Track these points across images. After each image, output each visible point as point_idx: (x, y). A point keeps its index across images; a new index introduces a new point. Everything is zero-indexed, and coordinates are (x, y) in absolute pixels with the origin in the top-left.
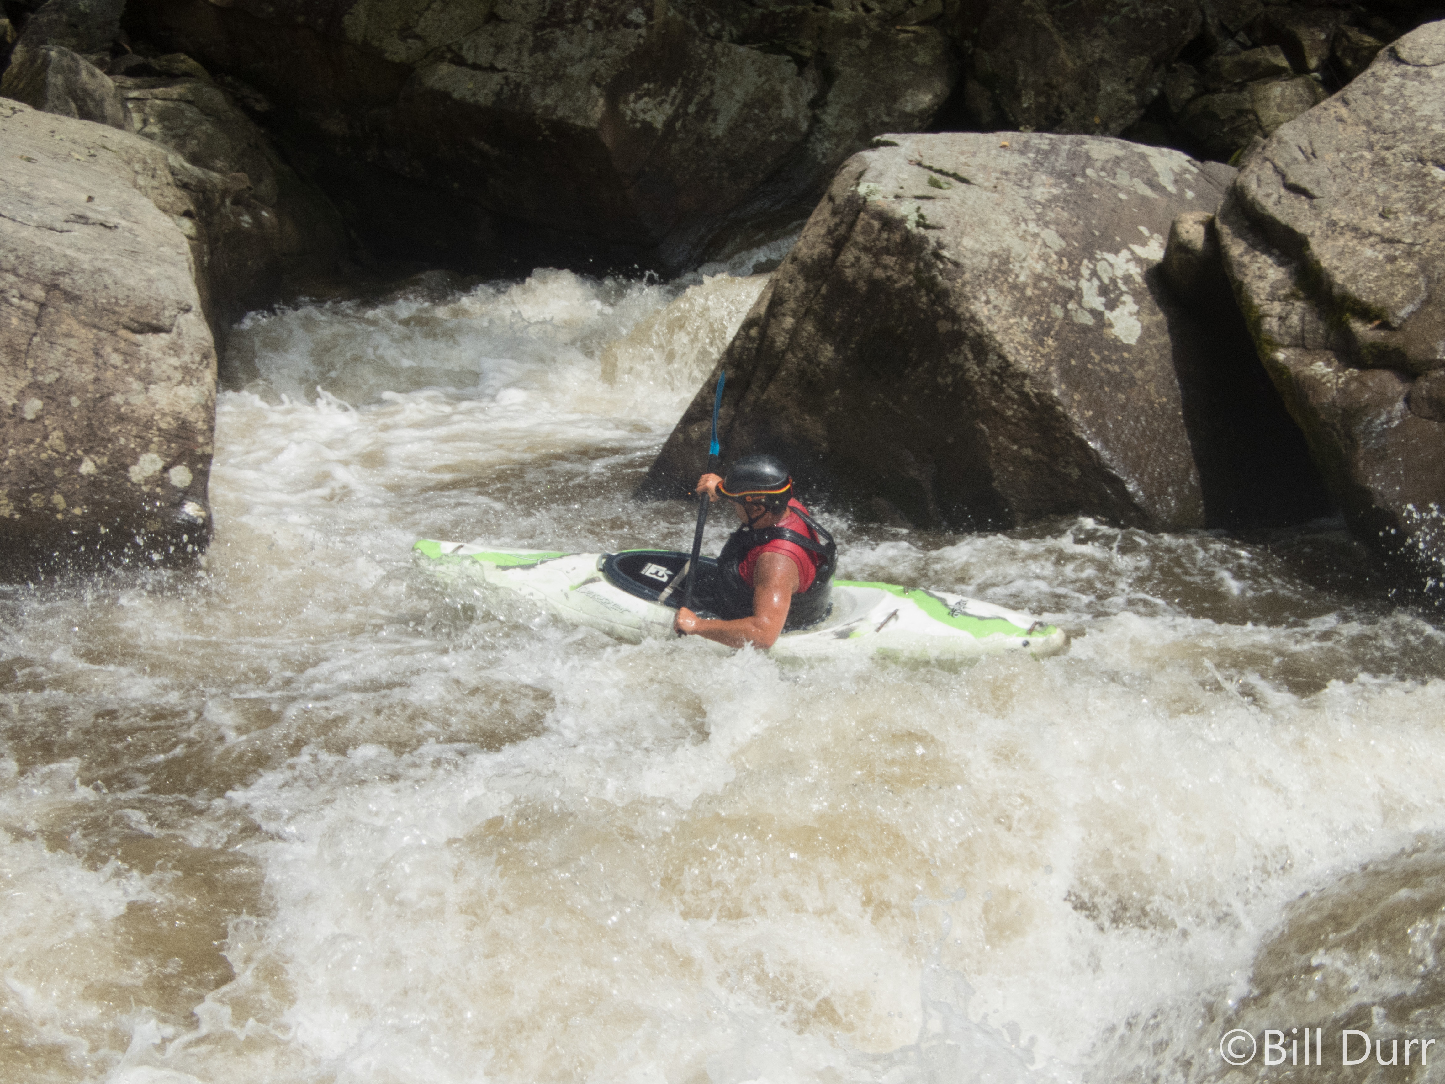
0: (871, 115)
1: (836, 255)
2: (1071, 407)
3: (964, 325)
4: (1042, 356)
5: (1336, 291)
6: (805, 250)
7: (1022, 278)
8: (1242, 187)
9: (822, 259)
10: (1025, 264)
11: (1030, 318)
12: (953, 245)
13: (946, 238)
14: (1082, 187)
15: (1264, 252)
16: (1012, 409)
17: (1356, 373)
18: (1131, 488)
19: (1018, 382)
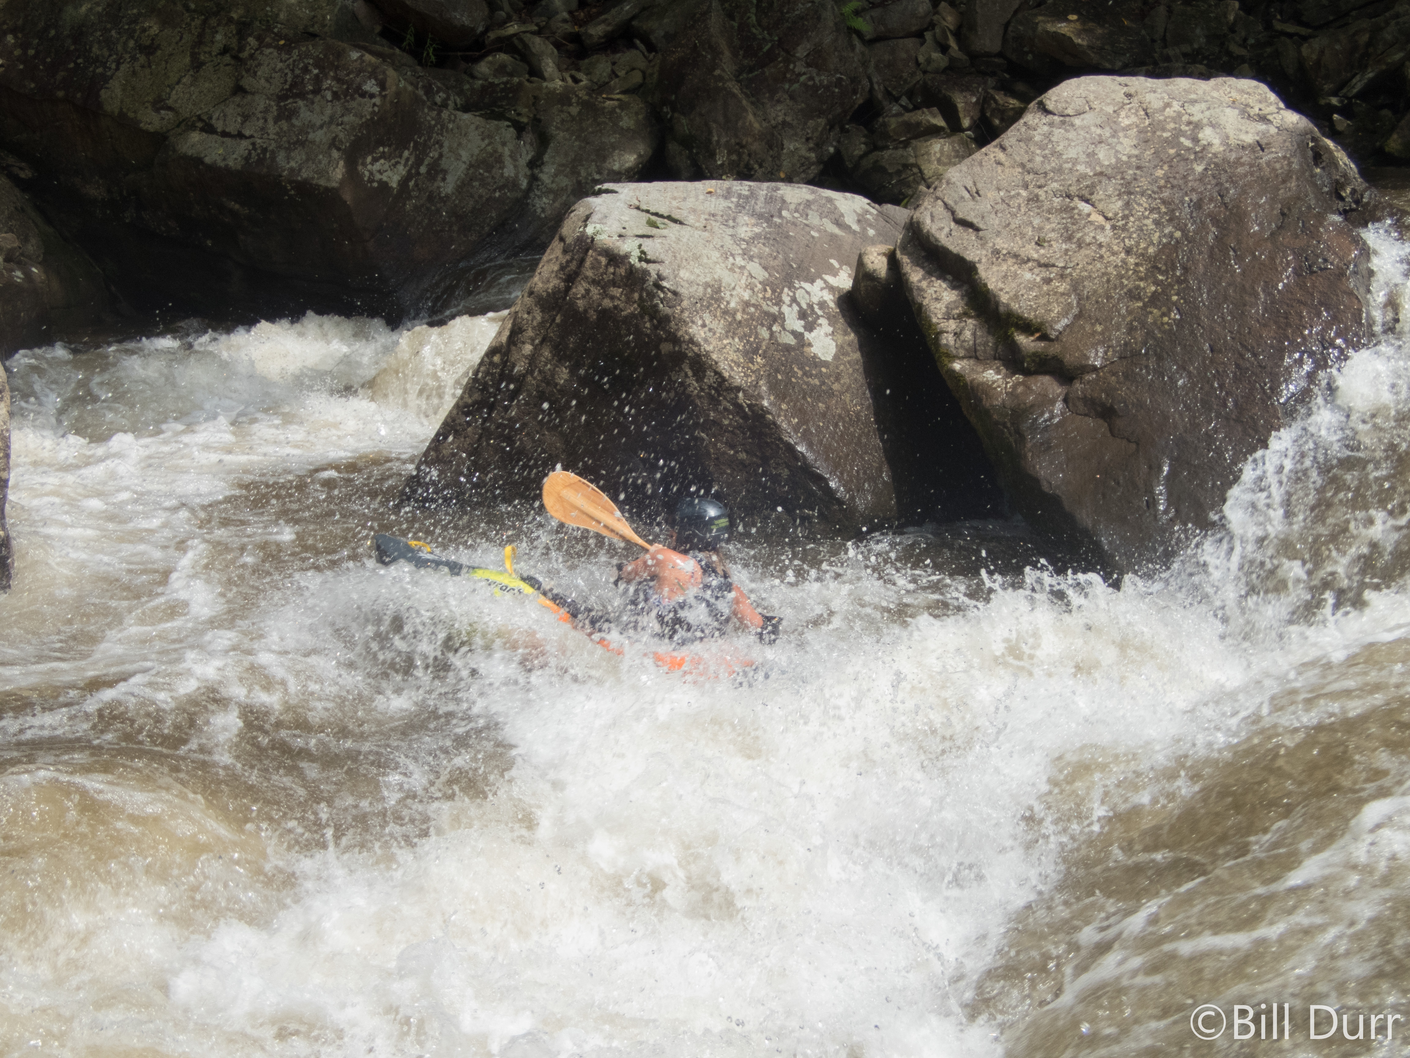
0: (583, 173)
1: (568, 289)
2: (779, 416)
3: (684, 346)
4: (753, 372)
5: (1002, 309)
6: (540, 285)
7: (733, 305)
8: (918, 223)
9: (556, 291)
10: (734, 293)
11: (741, 339)
12: (672, 277)
13: (665, 272)
14: (780, 226)
15: (938, 278)
16: (728, 419)
17: (1022, 379)
18: (833, 484)
19: (732, 395)
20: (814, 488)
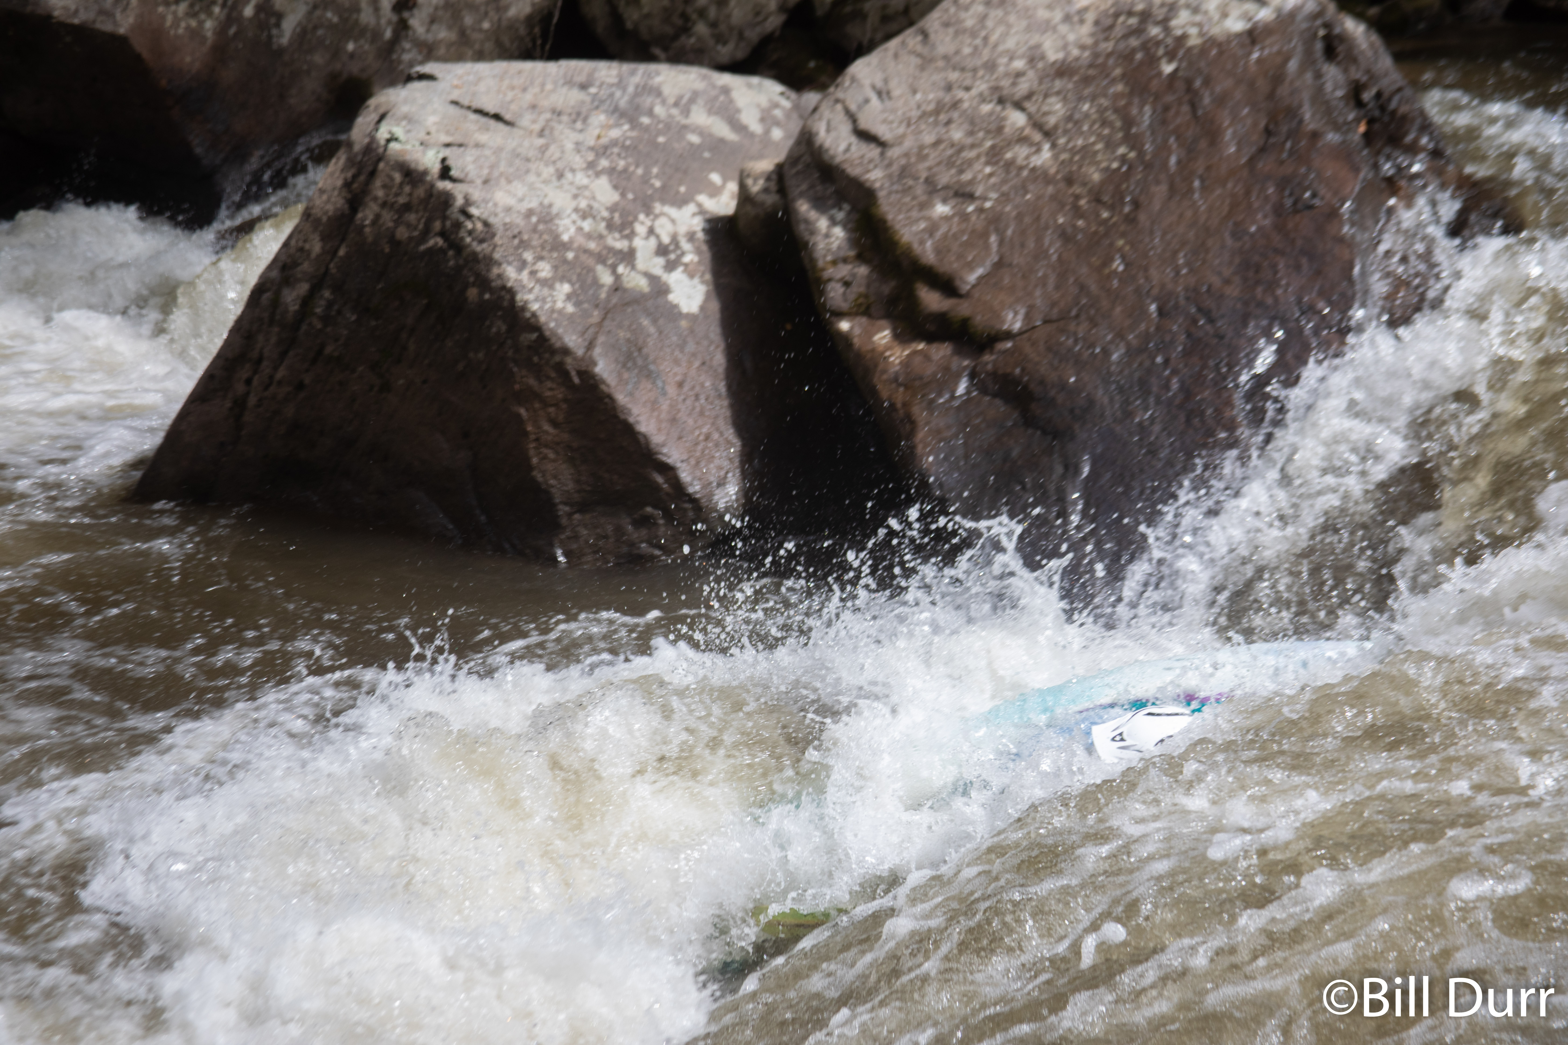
1: (354, 212)
2: (617, 387)
3: (496, 293)
6: (318, 201)
7: (565, 238)
8: (810, 134)
9: (338, 215)
10: (568, 222)
11: (573, 284)
12: (483, 202)
13: (475, 195)
14: (647, 129)
16: (551, 389)
17: (921, 346)
18: (685, 476)
19: (557, 358)
20: (660, 479)
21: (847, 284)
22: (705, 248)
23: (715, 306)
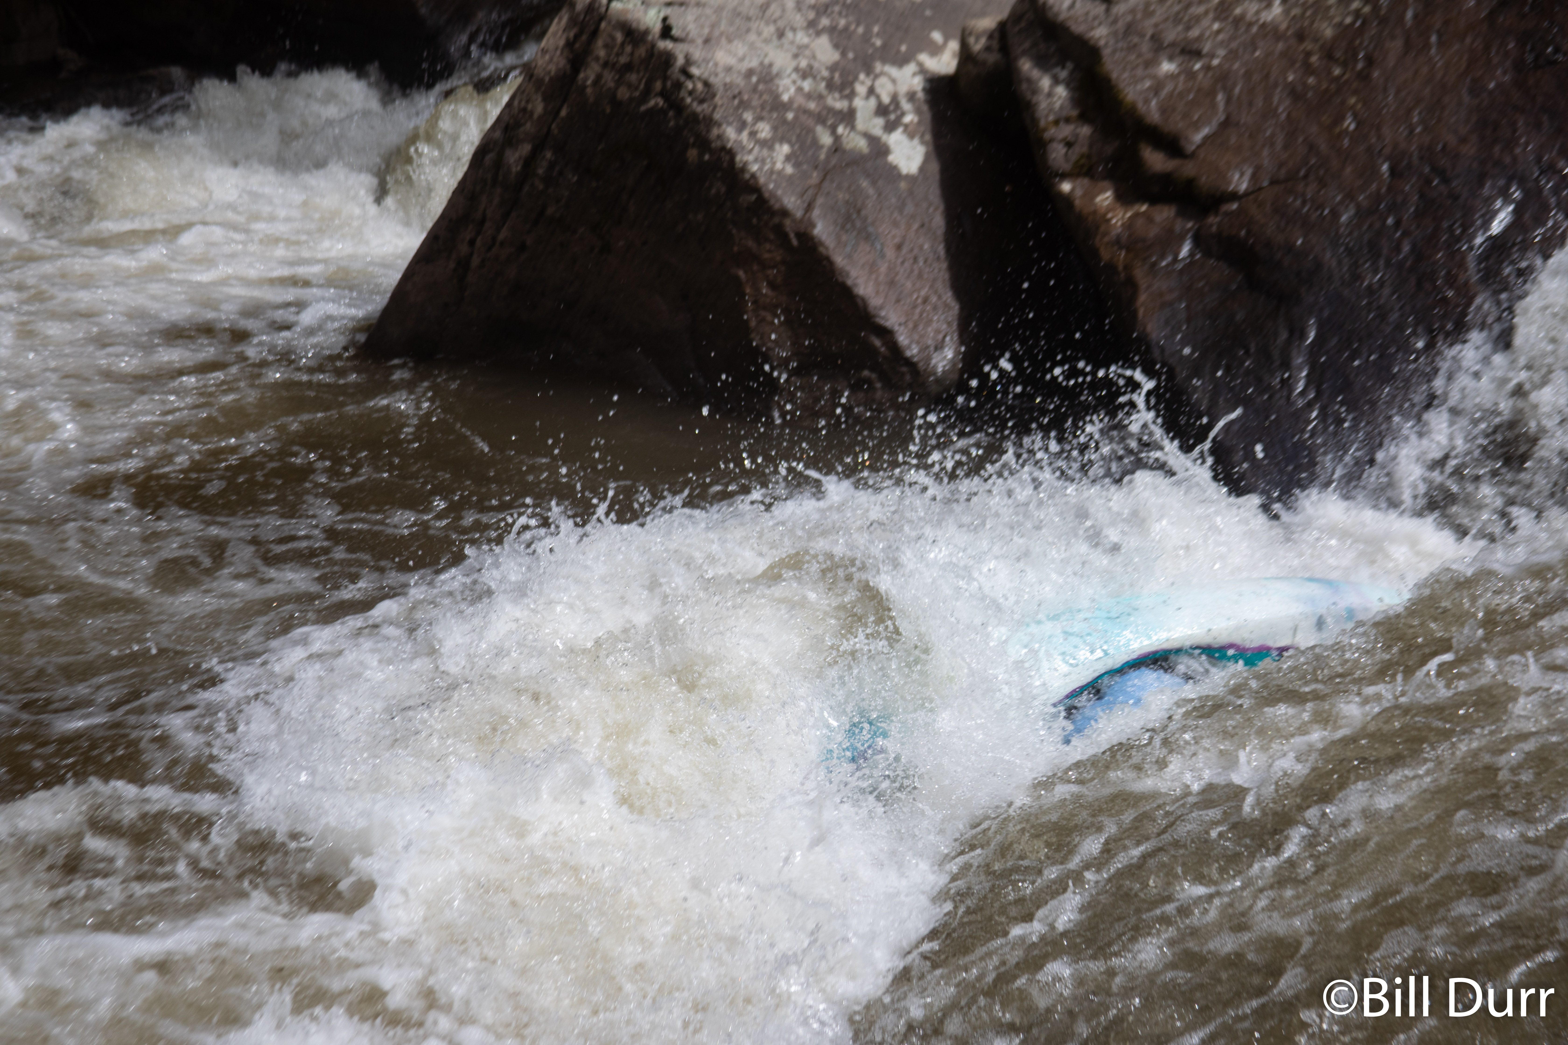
1: (574, 73)
3: (715, 155)
4: (804, 189)
5: (1127, 112)
6: (542, 65)
7: (786, 98)
9: (560, 76)
10: (790, 81)
11: (792, 145)
12: (702, 62)
13: (696, 54)
16: (770, 251)
17: (1144, 208)
18: (902, 339)
19: (776, 220)
20: (877, 342)
21: (1069, 144)
22: (925, 108)
23: (935, 167)
